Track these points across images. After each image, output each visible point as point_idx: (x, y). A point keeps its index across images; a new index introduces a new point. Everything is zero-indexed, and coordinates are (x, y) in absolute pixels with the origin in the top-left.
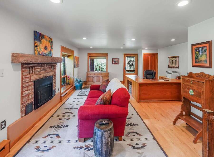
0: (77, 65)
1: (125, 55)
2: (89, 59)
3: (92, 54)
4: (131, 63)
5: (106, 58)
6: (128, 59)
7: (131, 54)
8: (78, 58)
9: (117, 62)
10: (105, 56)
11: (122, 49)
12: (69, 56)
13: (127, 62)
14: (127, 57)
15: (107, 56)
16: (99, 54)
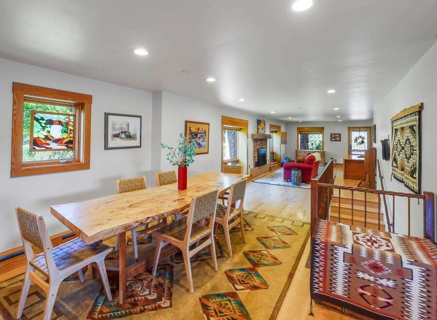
0: (284, 141)
1: (349, 128)
2: (299, 135)
3: (303, 128)
4: (360, 140)
5: (321, 133)
6: (355, 135)
7: (360, 128)
8: (286, 133)
9: (337, 138)
10: (320, 130)
11: (340, 122)
12: (276, 132)
13: (353, 138)
14: (354, 131)
15: (324, 130)
16: (311, 128)
